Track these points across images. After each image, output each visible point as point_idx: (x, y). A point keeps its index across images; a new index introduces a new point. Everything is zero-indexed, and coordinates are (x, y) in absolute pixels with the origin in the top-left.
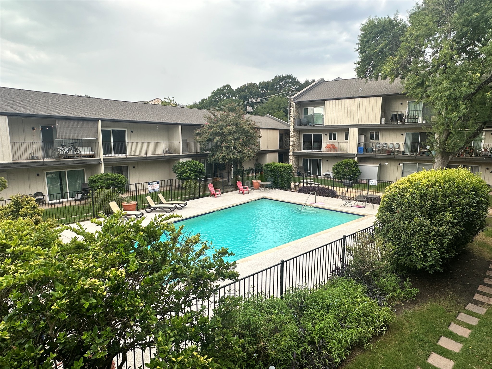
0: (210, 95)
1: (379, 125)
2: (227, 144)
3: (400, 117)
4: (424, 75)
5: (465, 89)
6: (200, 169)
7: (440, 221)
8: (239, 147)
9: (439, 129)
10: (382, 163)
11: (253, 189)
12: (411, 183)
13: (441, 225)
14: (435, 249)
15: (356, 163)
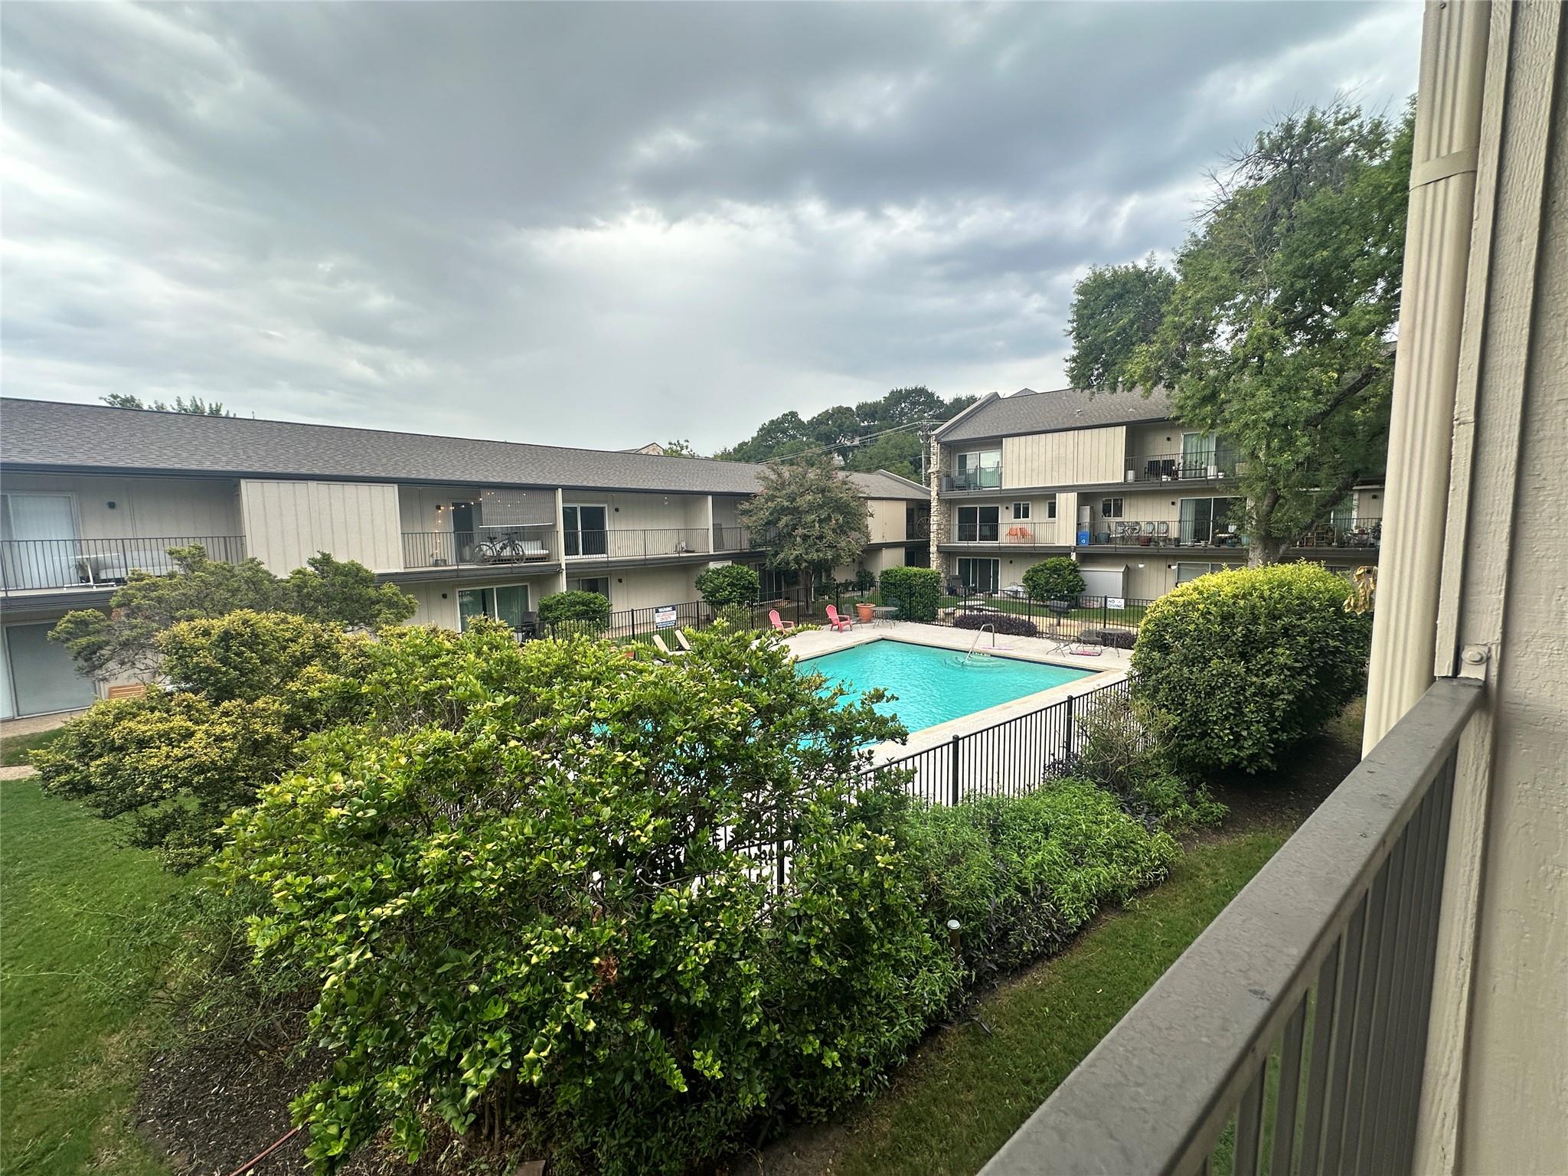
0: (756, 435)
1: (1121, 484)
2: (805, 531)
3: (1168, 467)
4: (1216, 379)
5: (1305, 405)
6: (750, 583)
7: (1265, 665)
8: (830, 536)
9: (1254, 490)
10: (1131, 565)
11: (860, 621)
12: (1201, 593)
13: (1268, 674)
14: (1258, 722)
15: (1074, 565)
